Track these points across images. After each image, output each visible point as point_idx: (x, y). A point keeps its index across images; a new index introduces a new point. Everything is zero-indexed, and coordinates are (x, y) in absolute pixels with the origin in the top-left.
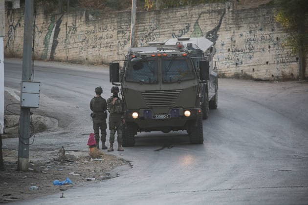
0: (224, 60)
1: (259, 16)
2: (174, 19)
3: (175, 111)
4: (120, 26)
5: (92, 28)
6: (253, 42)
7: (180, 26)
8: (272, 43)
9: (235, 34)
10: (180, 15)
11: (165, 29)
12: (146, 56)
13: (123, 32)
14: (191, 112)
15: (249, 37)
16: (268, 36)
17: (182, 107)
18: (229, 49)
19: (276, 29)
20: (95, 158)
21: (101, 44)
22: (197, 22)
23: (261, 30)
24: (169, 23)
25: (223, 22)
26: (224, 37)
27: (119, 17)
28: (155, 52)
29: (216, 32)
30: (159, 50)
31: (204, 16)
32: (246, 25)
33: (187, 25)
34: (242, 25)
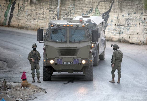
0: (112, 31)
1: (134, 5)
2: (83, 4)
3: (76, 60)
4: (51, 7)
5: (34, 8)
6: (130, 20)
7: (87, 8)
8: (141, 21)
9: (120, 15)
10: (87, 2)
11: (77, 10)
12: (60, 25)
13: (52, 11)
14: (86, 61)
15: (128, 17)
16: (139, 17)
17: (80, 58)
18: (116, 24)
19: (144, 13)
20: (25, 87)
21: (39, 18)
22: (97, 7)
23: (135, 13)
24: (80, 7)
25: (112, 7)
26: (113, 17)
27: (51, 2)
28: (65, 23)
29: (108, 13)
30: (68, 23)
31: (101, 4)
32: (126, 10)
33: (91, 8)
34: (124, 10)
